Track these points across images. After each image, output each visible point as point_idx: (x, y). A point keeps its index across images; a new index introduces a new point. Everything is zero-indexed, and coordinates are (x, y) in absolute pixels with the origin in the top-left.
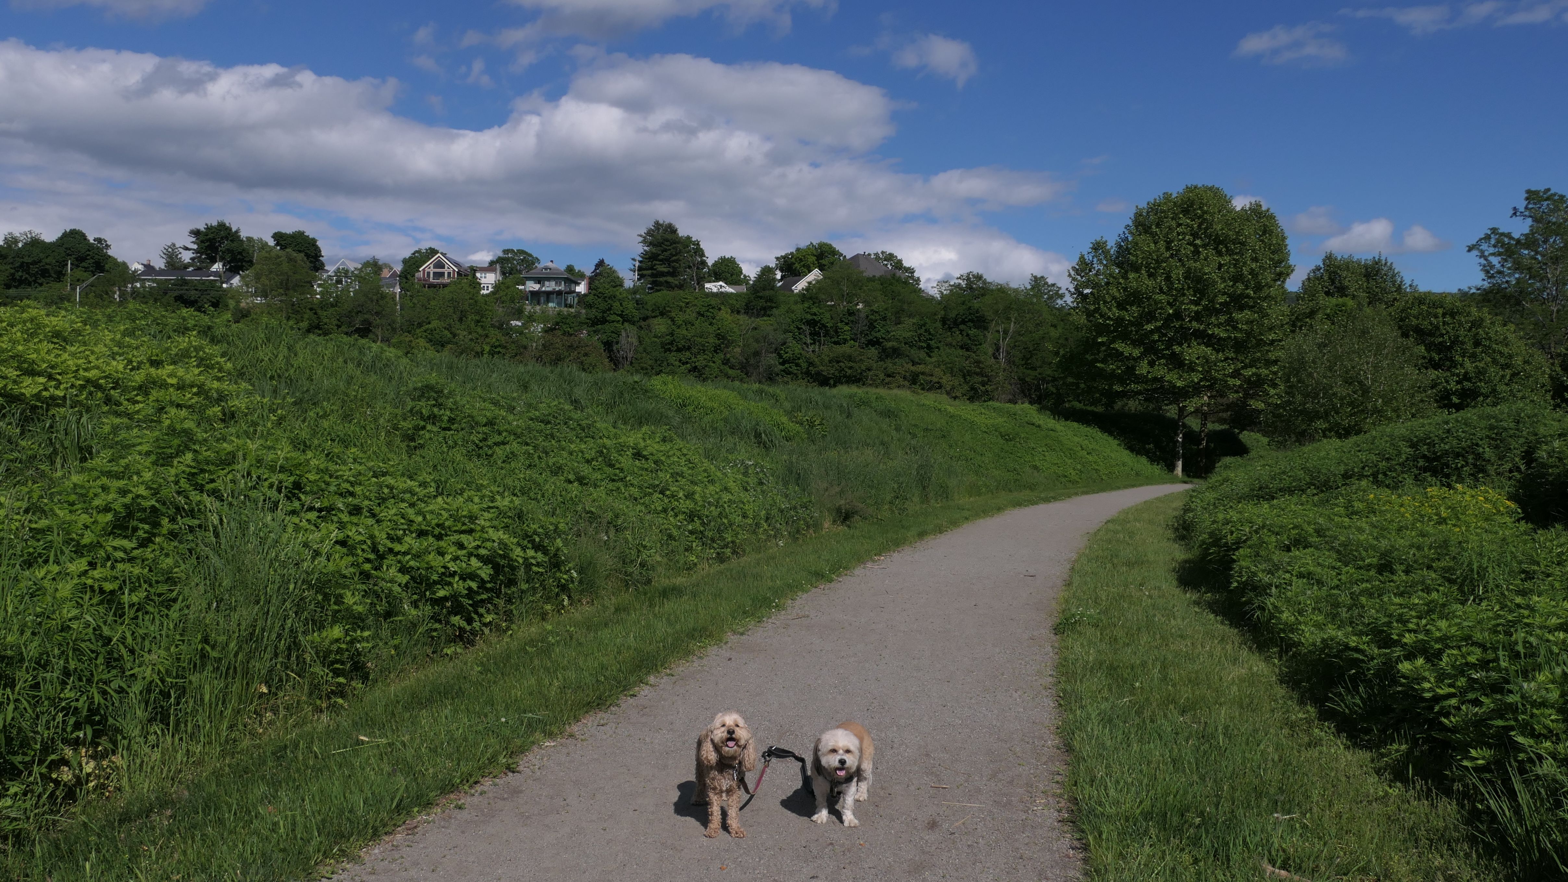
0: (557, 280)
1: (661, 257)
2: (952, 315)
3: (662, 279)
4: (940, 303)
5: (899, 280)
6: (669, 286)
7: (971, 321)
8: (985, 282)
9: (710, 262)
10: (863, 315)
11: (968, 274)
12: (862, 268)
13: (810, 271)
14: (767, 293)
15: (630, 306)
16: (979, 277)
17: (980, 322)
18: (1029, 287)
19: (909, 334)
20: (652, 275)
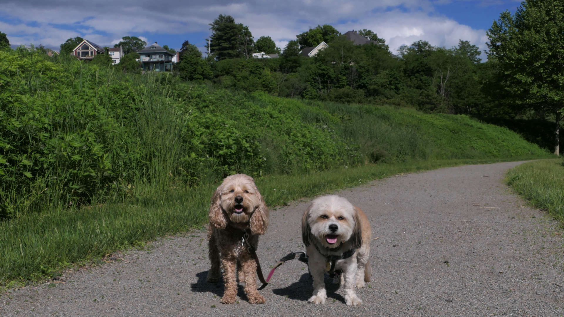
0: (160, 54)
1: (224, 38)
2: (410, 67)
3: (225, 52)
4: (402, 60)
5: (376, 47)
6: (230, 56)
7: (423, 71)
8: (429, 47)
9: (255, 41)
10: (354, 69)
11: (419, 42)
12: (352, 40)
13: (319, 44)
14: (293, 58)
15: (208, 68)
16: (426, 44)
17: (429, 72)
18: (458, 48)
19: (384, 80)
20: (219, 50)
